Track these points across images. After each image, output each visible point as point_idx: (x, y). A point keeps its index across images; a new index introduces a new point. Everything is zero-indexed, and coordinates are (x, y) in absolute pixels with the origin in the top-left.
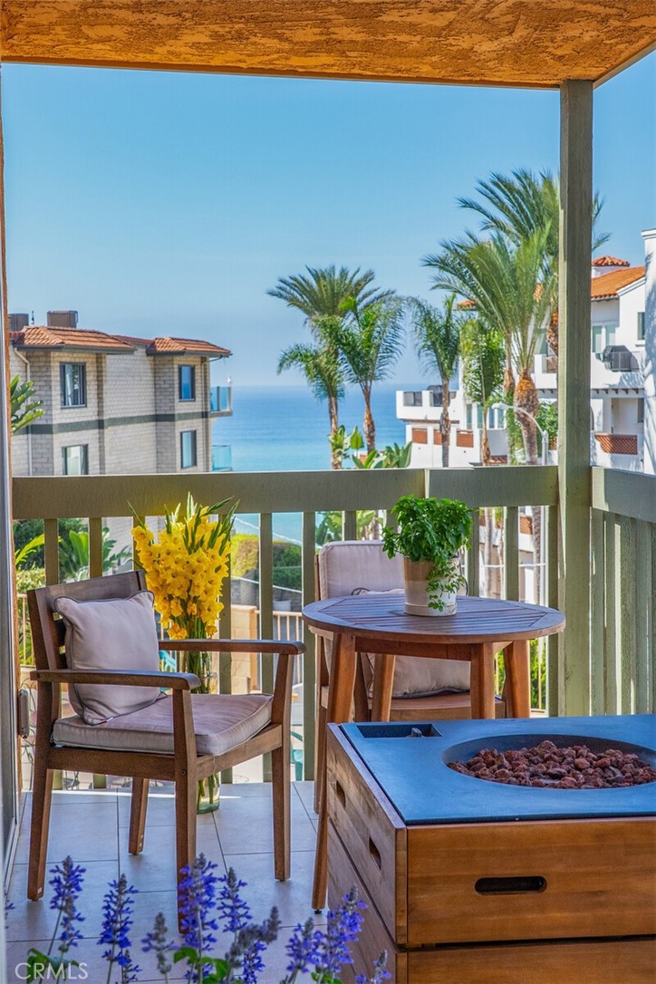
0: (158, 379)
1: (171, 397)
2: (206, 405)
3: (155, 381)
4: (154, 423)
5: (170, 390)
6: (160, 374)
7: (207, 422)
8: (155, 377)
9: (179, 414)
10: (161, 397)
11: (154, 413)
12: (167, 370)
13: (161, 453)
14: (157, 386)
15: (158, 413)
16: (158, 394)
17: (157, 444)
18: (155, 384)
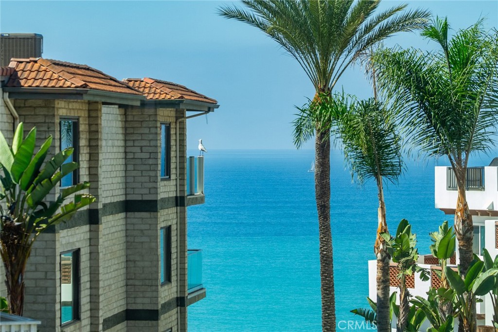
0: (130, 143)
1: (152, 174)
2: (182, 185)
3: (126, 147)
4: (122, 215)
5: (151, 162)
6: (135, 137)
7: (183, 212)
8: (125, 141)
9: (163, 200)
10: (134, 173)
11: (122, 198)
12: (146, 131)
13: (135, 261)
14: (130, 156)
15: (130, 198)
16: (130, 167)
17: (127, 248)
18: (126, 152)
